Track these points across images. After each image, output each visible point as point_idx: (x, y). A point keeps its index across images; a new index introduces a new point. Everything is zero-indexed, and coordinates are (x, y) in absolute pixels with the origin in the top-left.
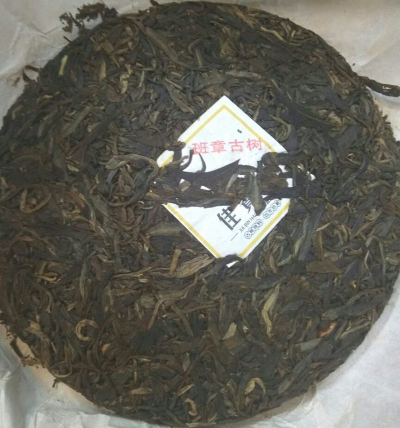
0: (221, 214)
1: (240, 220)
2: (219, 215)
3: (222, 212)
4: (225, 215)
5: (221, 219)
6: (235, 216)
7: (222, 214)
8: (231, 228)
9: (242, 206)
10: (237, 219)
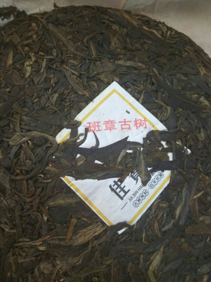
0: (112, 185)
1: (129, 190)
2: (110, 186)
3: (114, 183)
4: (116, 186)
5: (113, 190)
6: (125, 186)
7: (114, 186)
8: (122, 198)
9: (131, 177)
10: (126, 189)
